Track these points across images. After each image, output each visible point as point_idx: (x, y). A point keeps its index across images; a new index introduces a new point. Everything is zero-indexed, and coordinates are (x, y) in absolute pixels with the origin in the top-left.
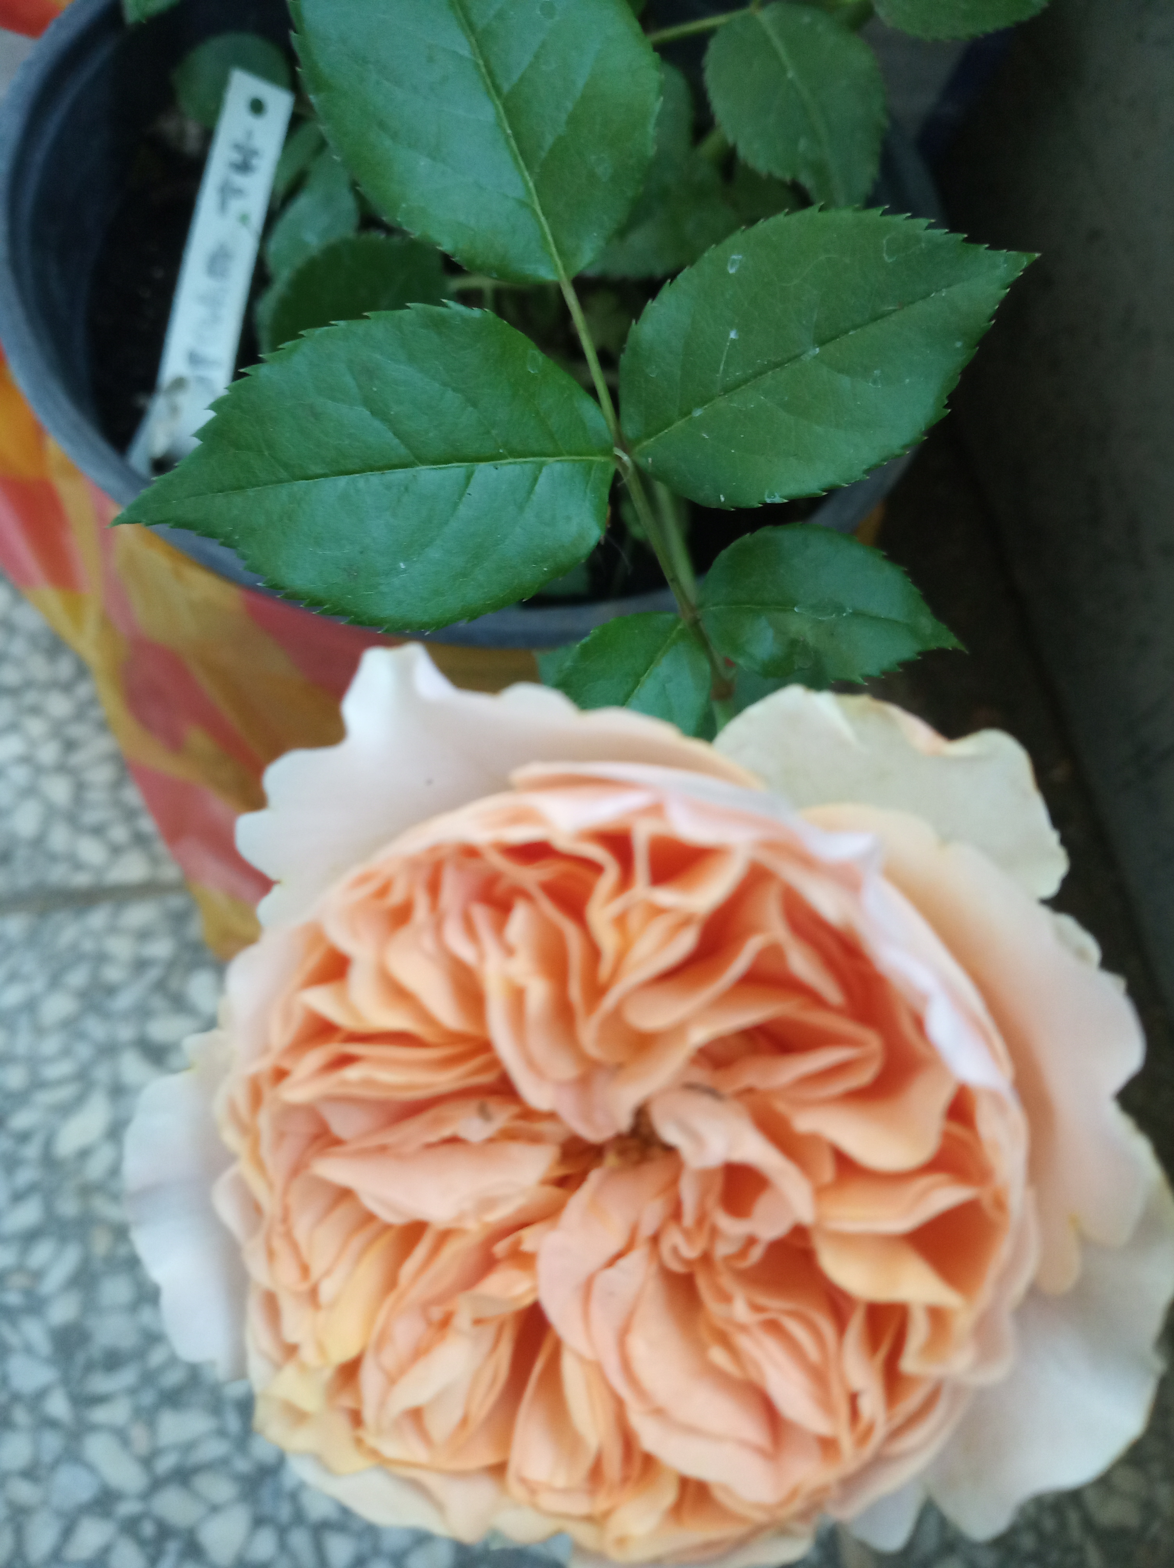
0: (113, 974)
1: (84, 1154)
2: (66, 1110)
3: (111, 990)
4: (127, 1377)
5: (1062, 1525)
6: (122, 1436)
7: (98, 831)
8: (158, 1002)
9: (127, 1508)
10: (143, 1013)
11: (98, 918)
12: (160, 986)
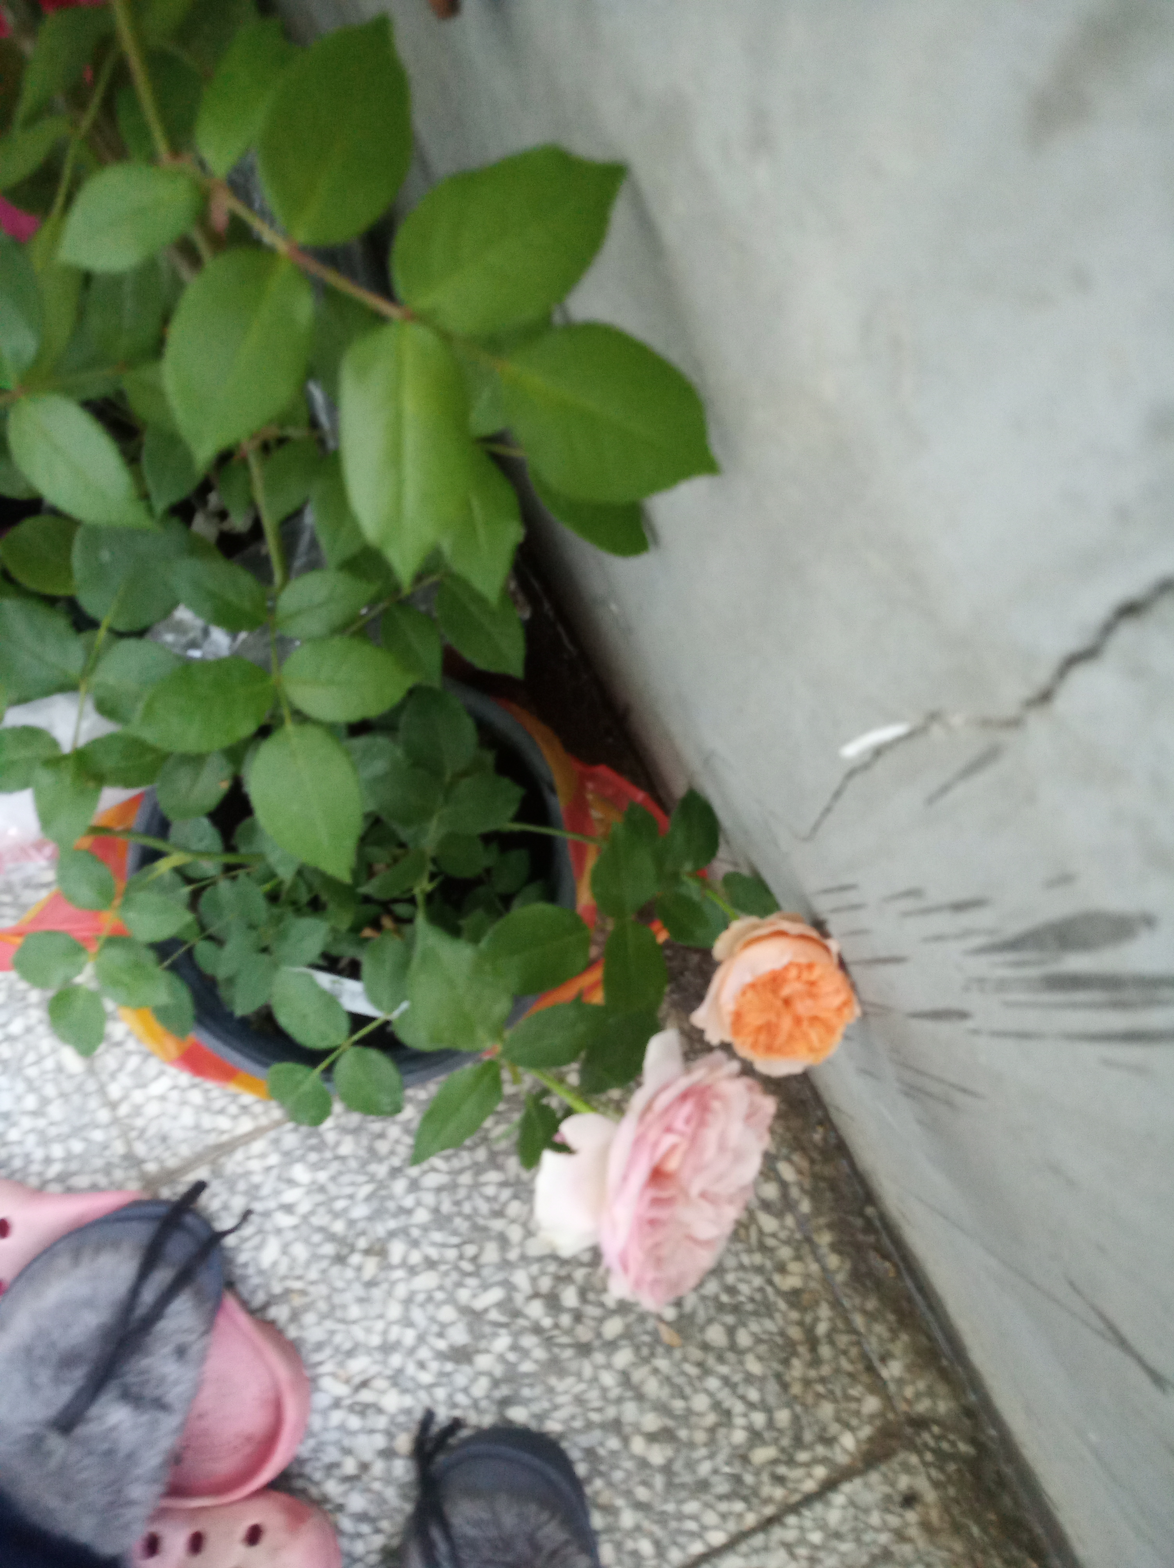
0: (256, 1179)
1: (275, 1264)
2: (259, 1248)
3: (257, 1187)
4: (327, 1352)
5: (765, 1297)
6: (334, 1375)
7: (222, 1111)
8: (283, 1186)
9: (347, 1402)
10: (277, 1193)
11: (239, 1155)
12: (280, 1178)
